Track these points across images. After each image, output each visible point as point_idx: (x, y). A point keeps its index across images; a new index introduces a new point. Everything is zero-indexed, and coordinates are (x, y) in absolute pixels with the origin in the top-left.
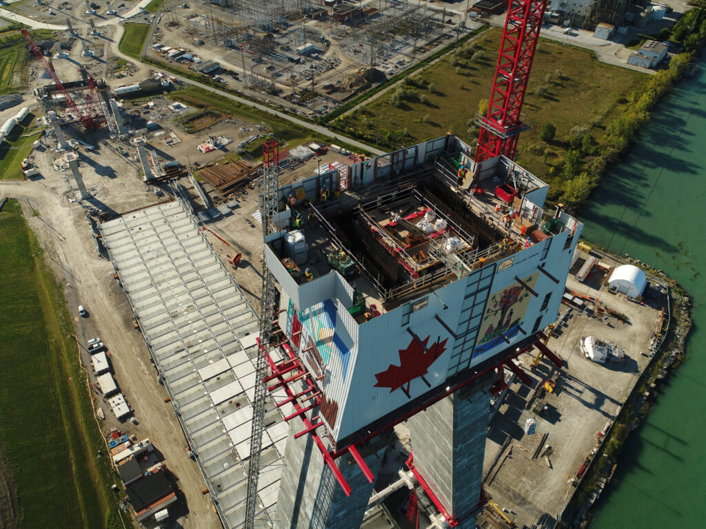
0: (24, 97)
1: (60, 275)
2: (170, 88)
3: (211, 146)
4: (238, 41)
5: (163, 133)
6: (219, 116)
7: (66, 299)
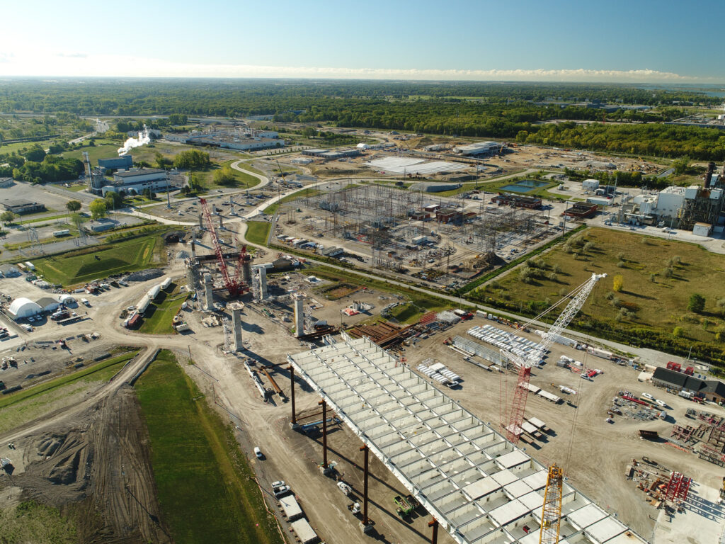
0: (165, 272)
1: (226, 418)
2: (300, 266)
3: (355, 310)
4: (355, 234)
6: (355, 288)
7: (238, 441)
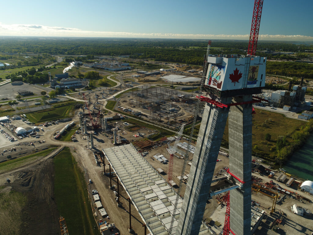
0: (73, 119)
1: (83, 170)
2: (123, 119)
3: (138, 135)
4: (147, 106)
5: (120, 131)
6: (141, 127)
7: (85, 177)
